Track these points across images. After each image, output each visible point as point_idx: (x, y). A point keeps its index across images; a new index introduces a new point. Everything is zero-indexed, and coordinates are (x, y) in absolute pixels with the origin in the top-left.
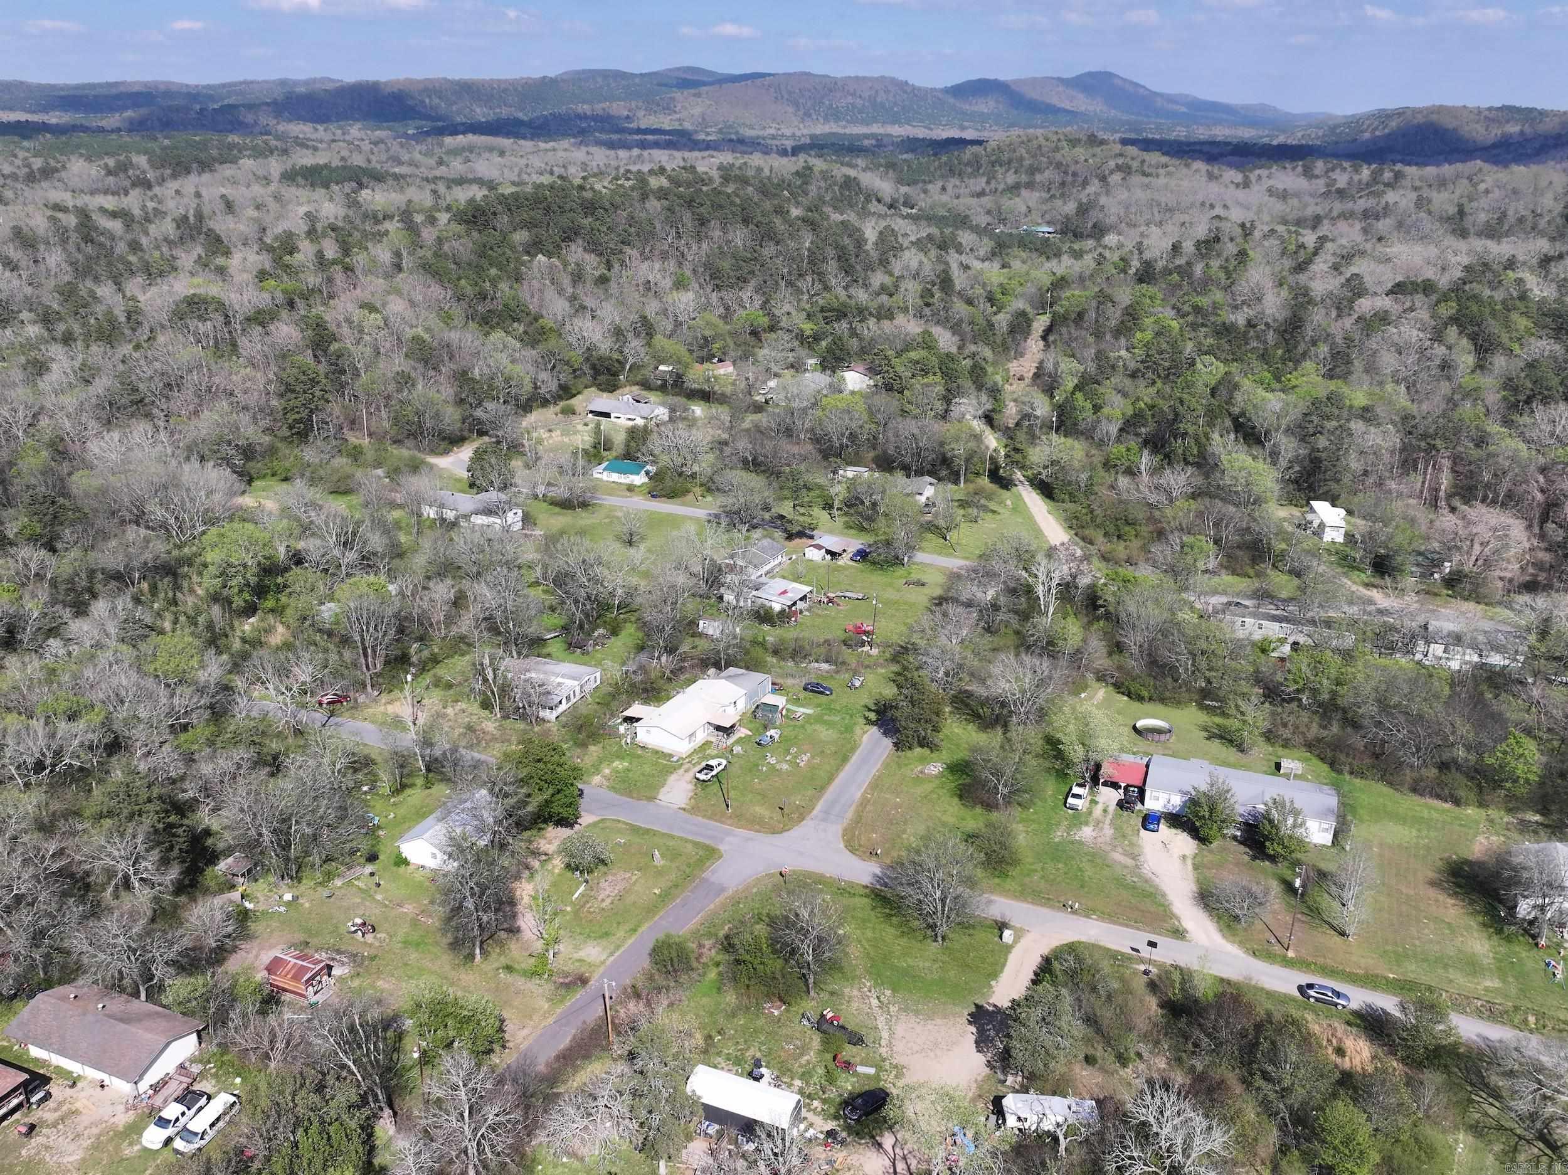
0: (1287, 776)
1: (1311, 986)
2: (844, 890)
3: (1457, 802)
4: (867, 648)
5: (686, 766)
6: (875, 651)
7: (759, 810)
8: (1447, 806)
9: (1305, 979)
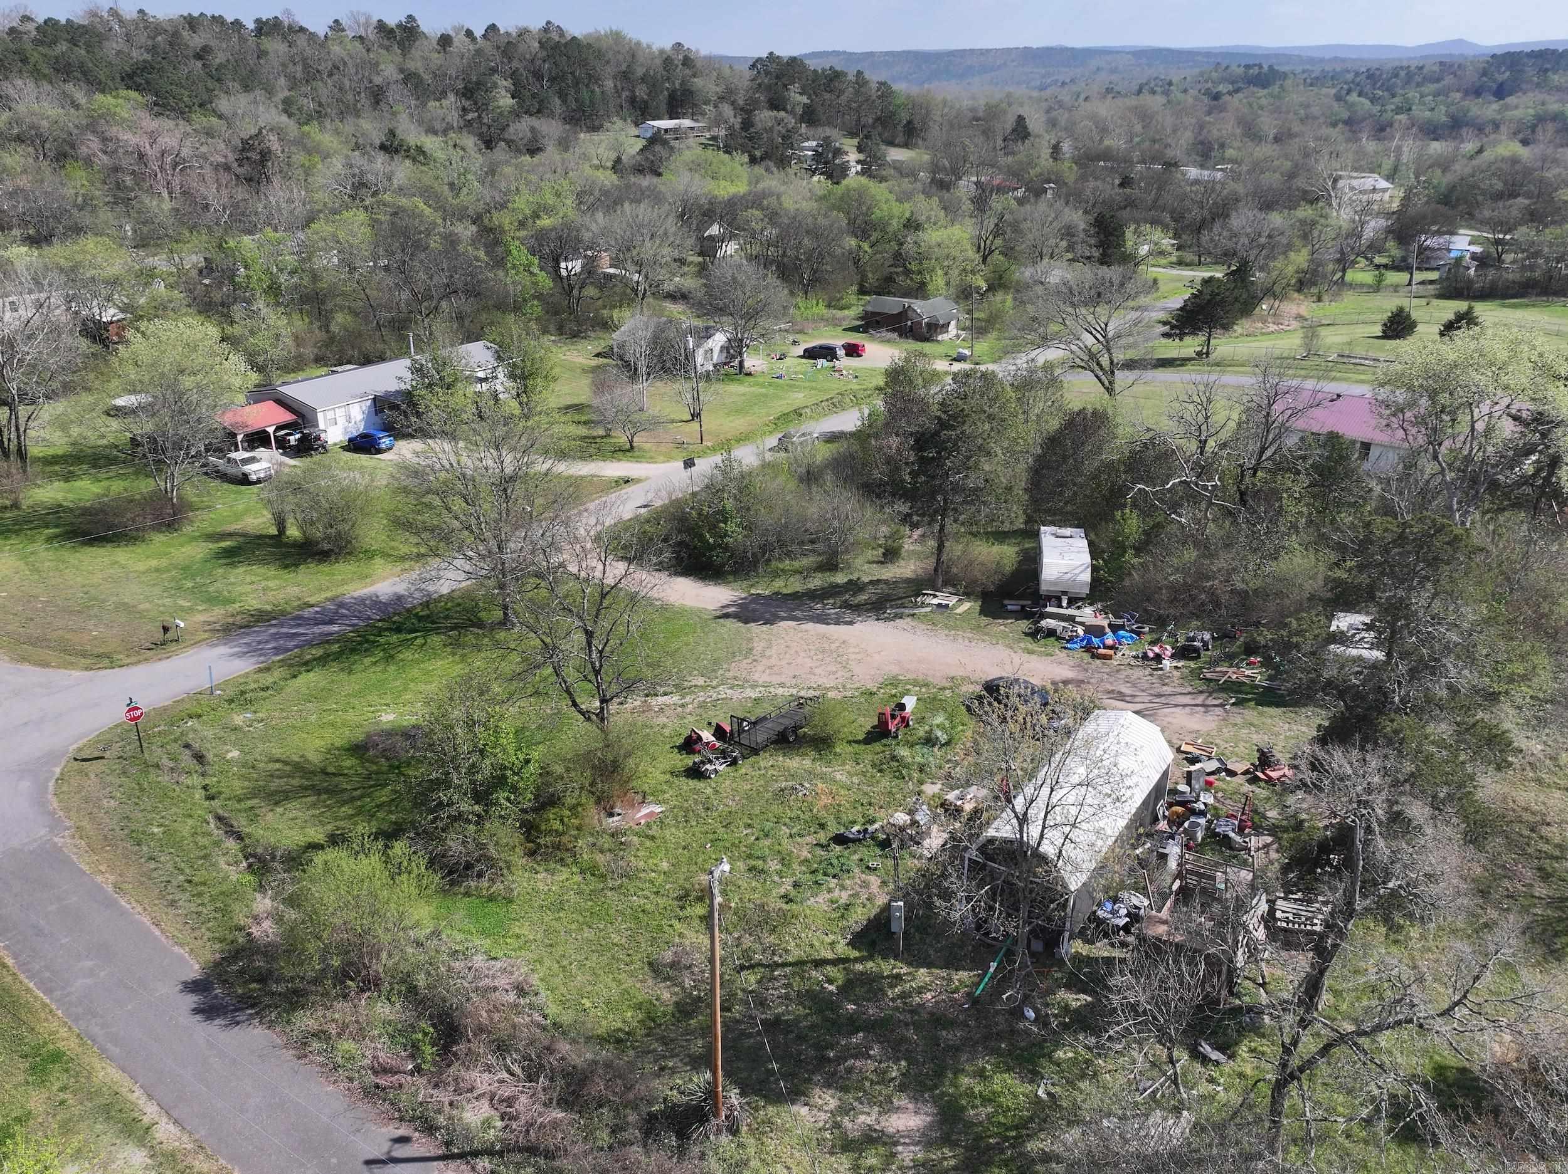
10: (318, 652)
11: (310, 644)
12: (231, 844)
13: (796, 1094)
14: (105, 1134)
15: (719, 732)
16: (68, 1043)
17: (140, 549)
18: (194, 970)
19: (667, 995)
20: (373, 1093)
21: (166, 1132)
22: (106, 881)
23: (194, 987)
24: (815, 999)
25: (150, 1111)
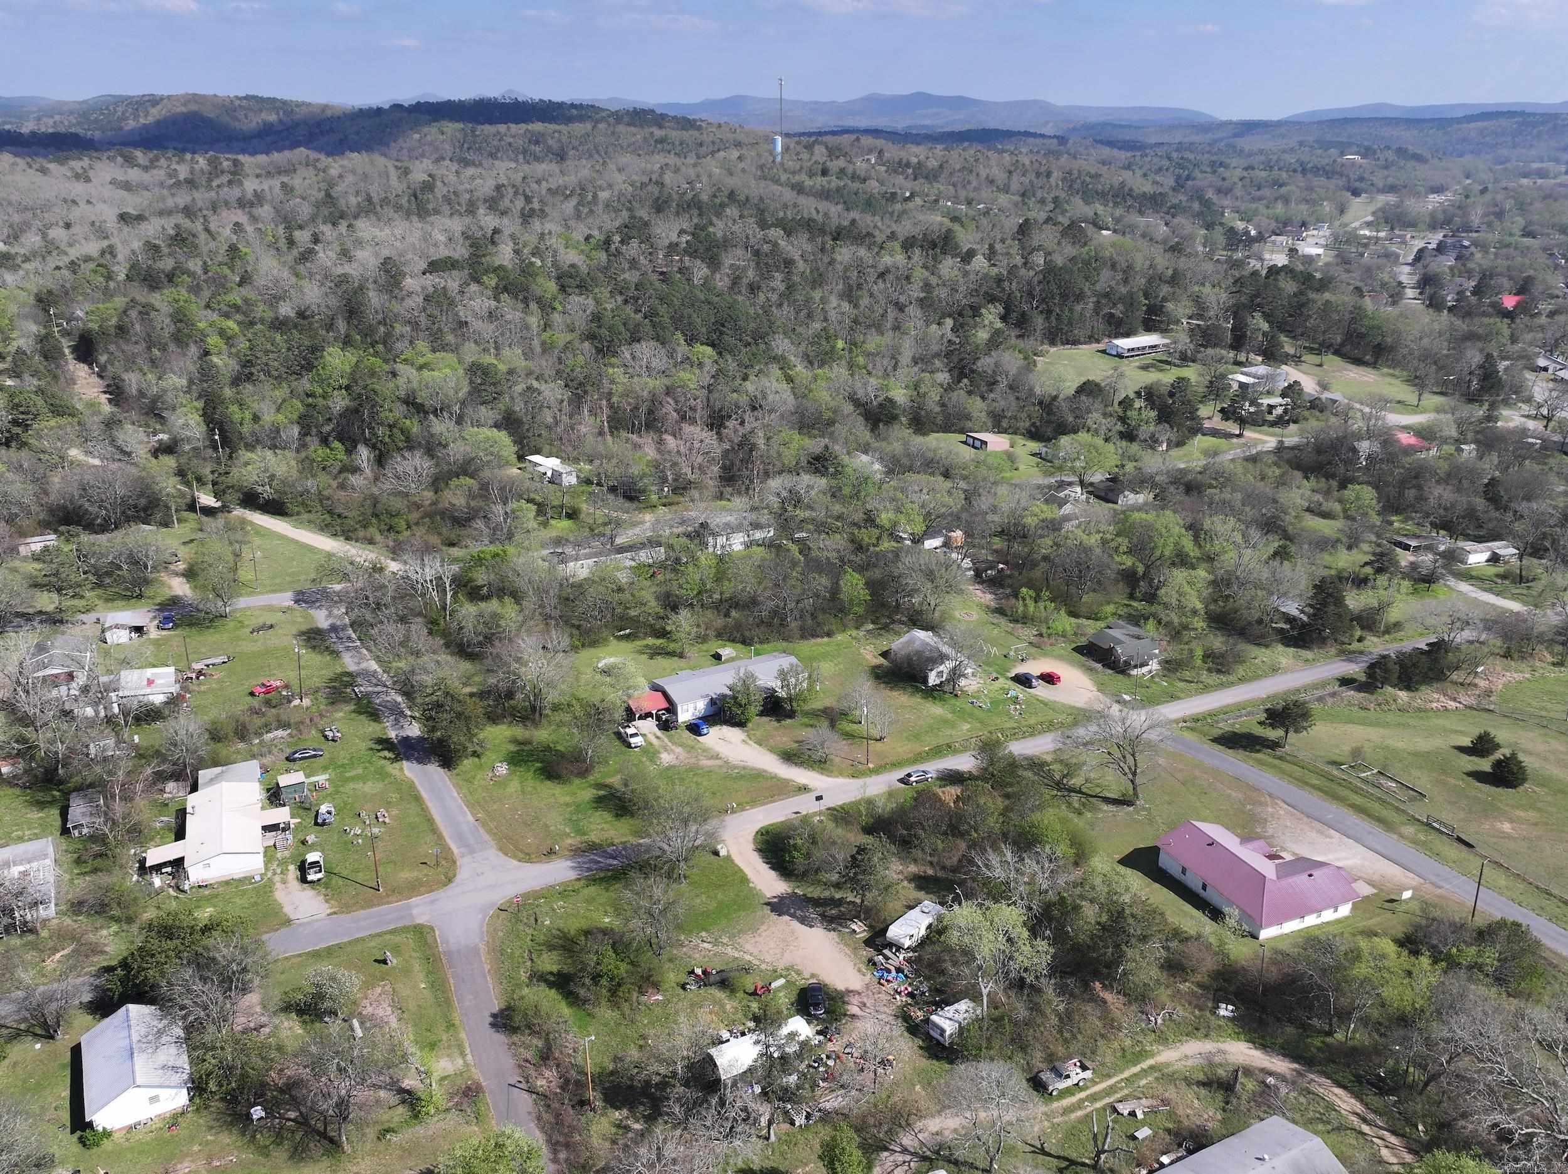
0: (727, 661)
1: (909, 775)
2: (564, 892)
3: (829, 634)
4: (297, 702)
5: (277, 878)
6: (306, 702)
7: (406, 875)
8: (826, 639)
9: (902, 774)
10: (602, 875)
11: (601, 869)
12: (529, 963)
13: (617, 1108)
14: (456, 1053)
15: (705, 972)
16: (457, 1022)
17: (567, 788)
18: (496, 1010)
19: (611, 1067)
20: (520, 1066)
21: (469, 1057)
22: (487, 967)
23: (494, 1016)
24: (647, 1083)
25: (468, 1051)
